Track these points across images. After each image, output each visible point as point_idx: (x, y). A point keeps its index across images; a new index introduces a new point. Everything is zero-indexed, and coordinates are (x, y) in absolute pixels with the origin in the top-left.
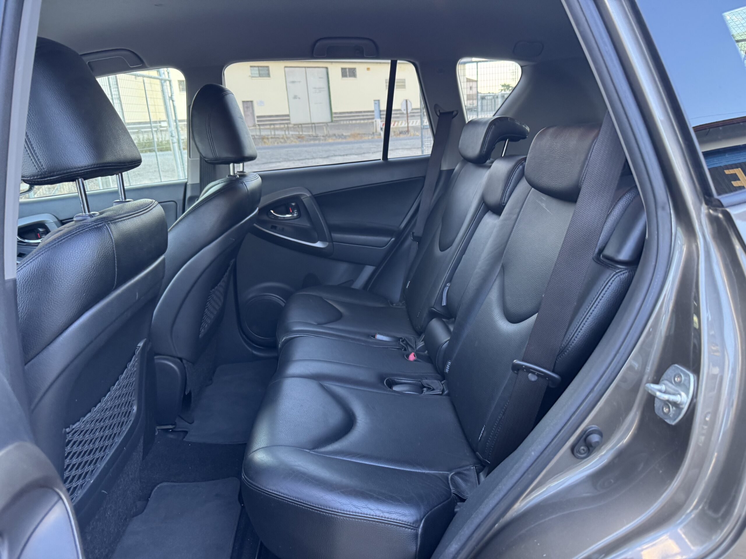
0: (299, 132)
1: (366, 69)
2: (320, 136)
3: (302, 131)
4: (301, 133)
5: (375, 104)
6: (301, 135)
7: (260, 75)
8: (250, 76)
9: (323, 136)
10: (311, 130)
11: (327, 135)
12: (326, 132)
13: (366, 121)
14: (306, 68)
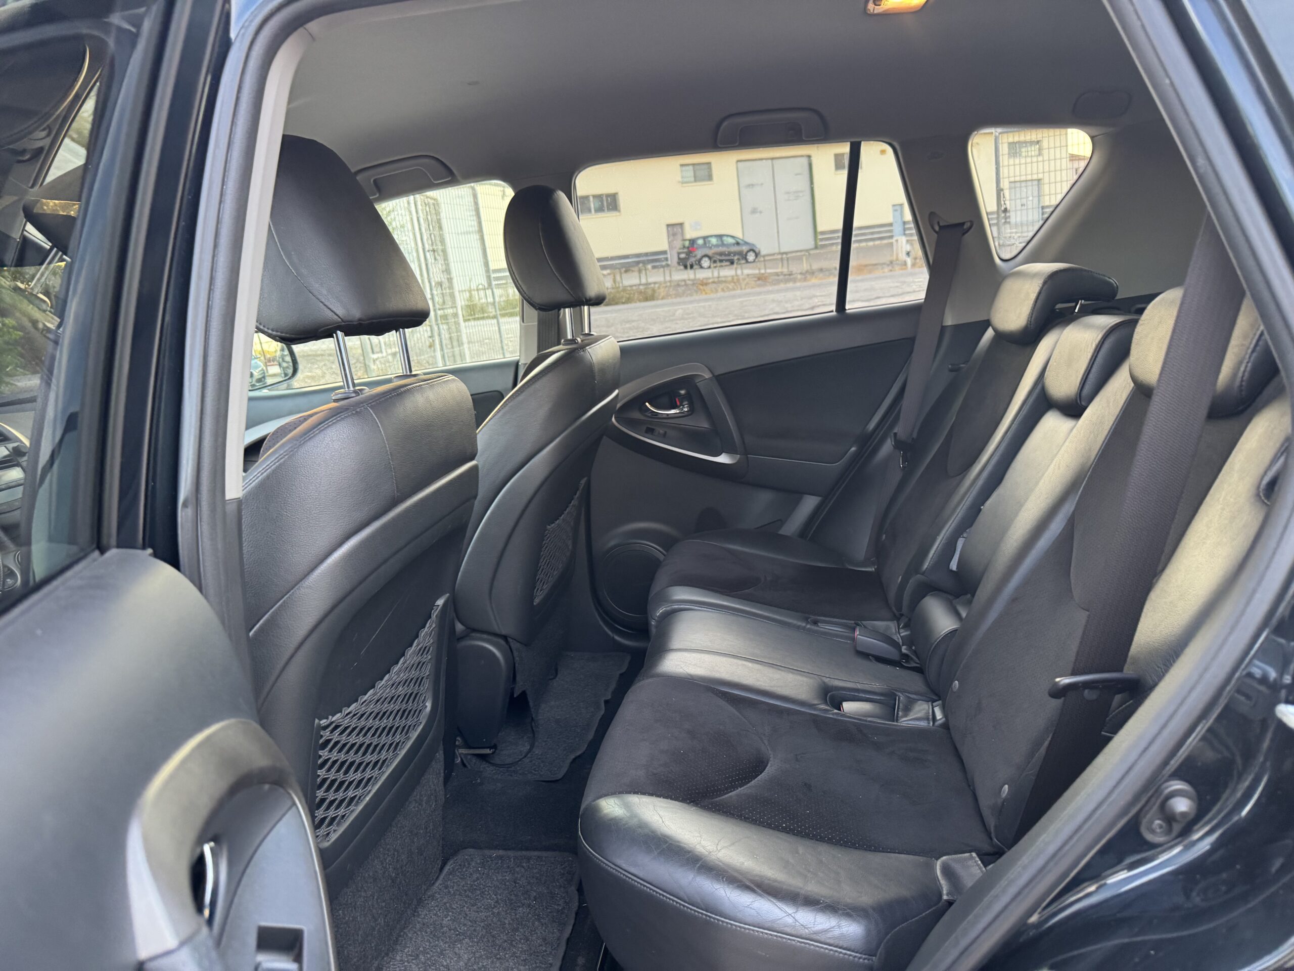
0: (759, 269)
1: (879, 152)
2: (796, 273)
3: (765, 269)
4: (763, 271)
5: (895, 210)
6: (763, 274)
7: (696, 179)
8: (679, 182)
9: (801, 273)
10: (780, 265)
11: (807, 272)
12: (805, 266)
13: (877, 242)
14: (775, 161)
